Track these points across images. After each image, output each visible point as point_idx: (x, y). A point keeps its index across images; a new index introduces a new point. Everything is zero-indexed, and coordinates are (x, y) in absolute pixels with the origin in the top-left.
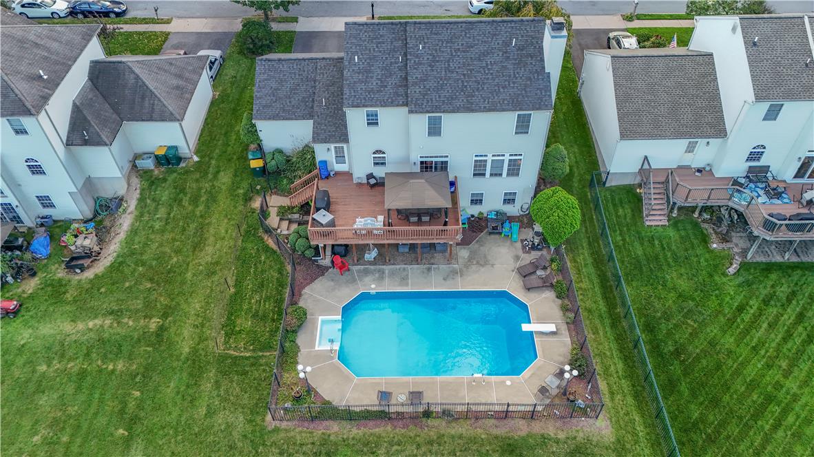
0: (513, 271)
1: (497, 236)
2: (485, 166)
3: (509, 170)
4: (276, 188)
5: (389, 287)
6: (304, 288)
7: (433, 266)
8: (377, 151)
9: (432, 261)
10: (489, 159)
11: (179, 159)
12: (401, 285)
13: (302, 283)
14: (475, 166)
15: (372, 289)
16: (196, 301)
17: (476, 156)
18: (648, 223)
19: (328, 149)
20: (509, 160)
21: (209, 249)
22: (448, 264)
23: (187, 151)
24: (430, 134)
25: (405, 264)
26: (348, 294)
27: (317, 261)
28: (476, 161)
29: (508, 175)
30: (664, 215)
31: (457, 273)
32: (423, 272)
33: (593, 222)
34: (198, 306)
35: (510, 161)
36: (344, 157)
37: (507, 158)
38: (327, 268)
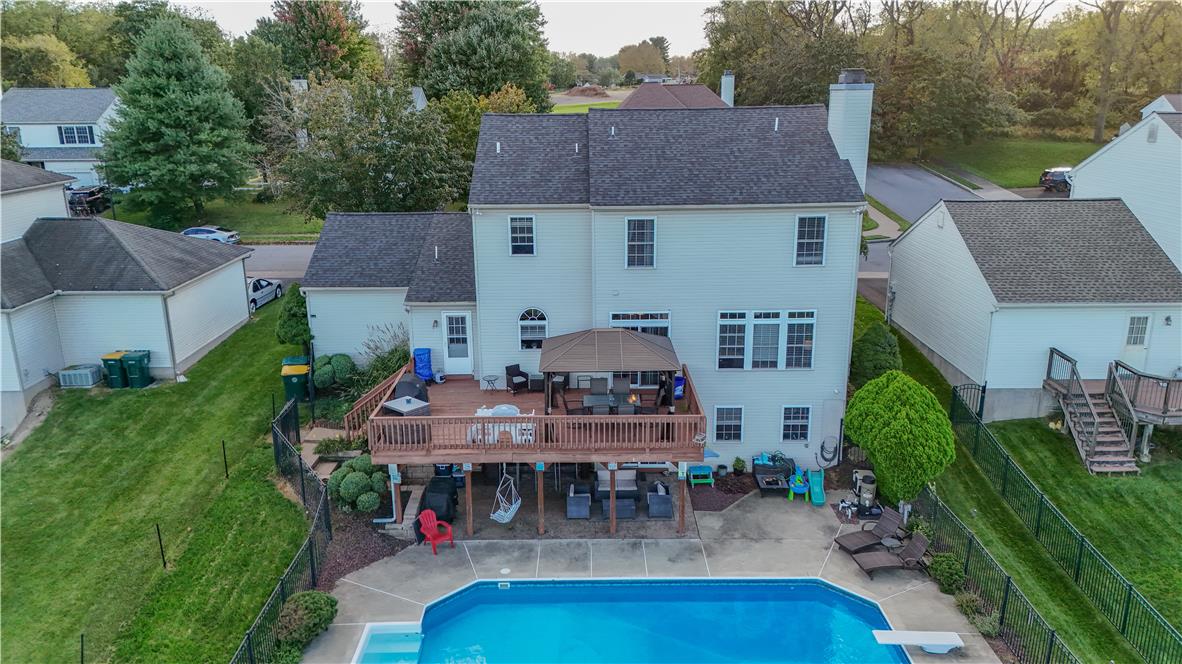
0: (827, 548)
1: (779, 500)
2: (742, 340)
3: (790, 351)
4: (324, 416)
5: (540, 572)
6: (342, 574)
7: (643, 541)
8: (529, 313)
9: (642, 533)
10: (750, 323)
11: (149, 379)
12: (569, 569)
13: (340, 564)
14: (723, 340)
15: (503, 576)
16: (75, 586)
17: (723, 316)
18: (1096, 468)
19: (436, 322)
20: (789, 325)
21: (147, 499)
22: (678, 538)
23: (168, 364)
24: (631, 262)
25: (581, 537)
26: (444, 583)
27: (382, 526)
28: (723, 328)
29: (789, 364)
30: (1125, 453)
31: (700, 551)
32: (623, 550)
33: (978, 474)
34: (72, 596)
35: (791, 327)
36: (464, 341)
37: (784, 322)
38: (404, 544)
